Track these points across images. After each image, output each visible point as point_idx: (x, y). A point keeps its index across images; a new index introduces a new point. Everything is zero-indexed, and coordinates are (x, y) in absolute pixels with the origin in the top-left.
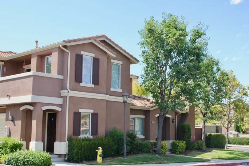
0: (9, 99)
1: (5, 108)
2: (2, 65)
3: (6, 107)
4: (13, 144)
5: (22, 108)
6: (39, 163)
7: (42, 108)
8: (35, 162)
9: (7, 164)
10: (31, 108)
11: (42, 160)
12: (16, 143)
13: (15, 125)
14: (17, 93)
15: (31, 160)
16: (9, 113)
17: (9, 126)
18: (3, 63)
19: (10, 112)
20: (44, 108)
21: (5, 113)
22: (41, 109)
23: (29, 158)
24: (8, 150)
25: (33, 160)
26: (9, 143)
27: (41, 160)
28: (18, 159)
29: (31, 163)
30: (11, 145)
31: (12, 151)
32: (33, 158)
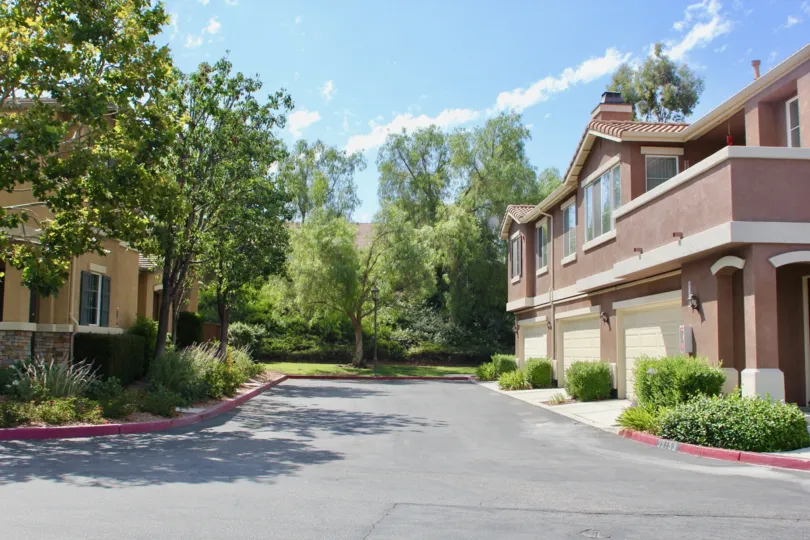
0: (680, 243)
1: (679, 276)
2: (680, 157)
3: (679, 272)
4: (691, 377)
5: (715, 269)
6: (755, 438)
7: (772, 260)
8: (744, 434)
9: (664, 438)
10: (737, 263)
11: (769, 428)
12: (698, 374)
13: (703, 319)
14: (697, 223)
15: (731, 428)
16: (689, 287)
17: (691, 325)
18: (680, 151)
19: (689, 282)
20: (779, 261)
21: (679, 288)
22: (770, 264)
23: (725, 420)
24: (677, 395)
25: (736, 428)
26: (678, 374)
27: (764, 430)
28: (694, 424)
29: (731, 439)
30: (684, 378)
31: (685, 399)
32: (737, 422)
